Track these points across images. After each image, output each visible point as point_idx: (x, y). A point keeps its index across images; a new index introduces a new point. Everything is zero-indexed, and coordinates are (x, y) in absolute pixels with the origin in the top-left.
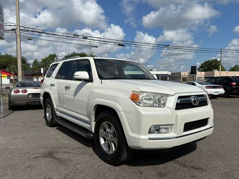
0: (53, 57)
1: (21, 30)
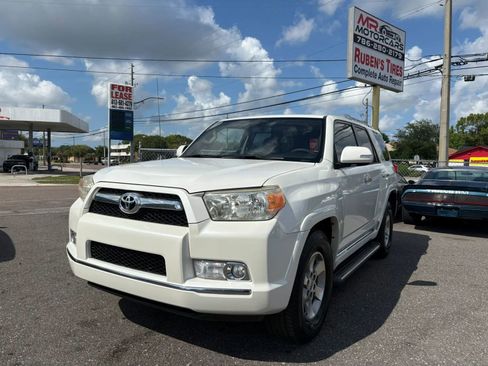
1: (451, 64)
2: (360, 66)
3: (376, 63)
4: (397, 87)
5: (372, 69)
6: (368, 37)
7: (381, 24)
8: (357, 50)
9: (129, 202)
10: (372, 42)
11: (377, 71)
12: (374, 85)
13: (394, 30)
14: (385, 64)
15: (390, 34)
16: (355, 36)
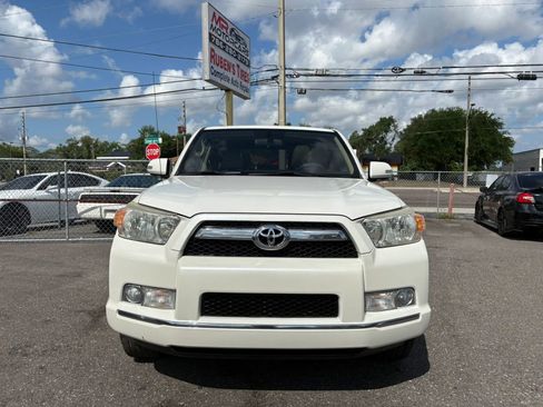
0: (386, 123)
1: (286, 75)
2: (216, 68)
3: (229, 67)
4: (245, 94)
5: (227, 73)
6: (221, 38)
7: (231, 26)
8: (212, 50)
9: (274, 236)
10: (224, 44)
11: (230, 75)
12: (228, 90)
13: (242, 35)
14: (236, 69)
15: (238, 37)
16: (210, 35)
